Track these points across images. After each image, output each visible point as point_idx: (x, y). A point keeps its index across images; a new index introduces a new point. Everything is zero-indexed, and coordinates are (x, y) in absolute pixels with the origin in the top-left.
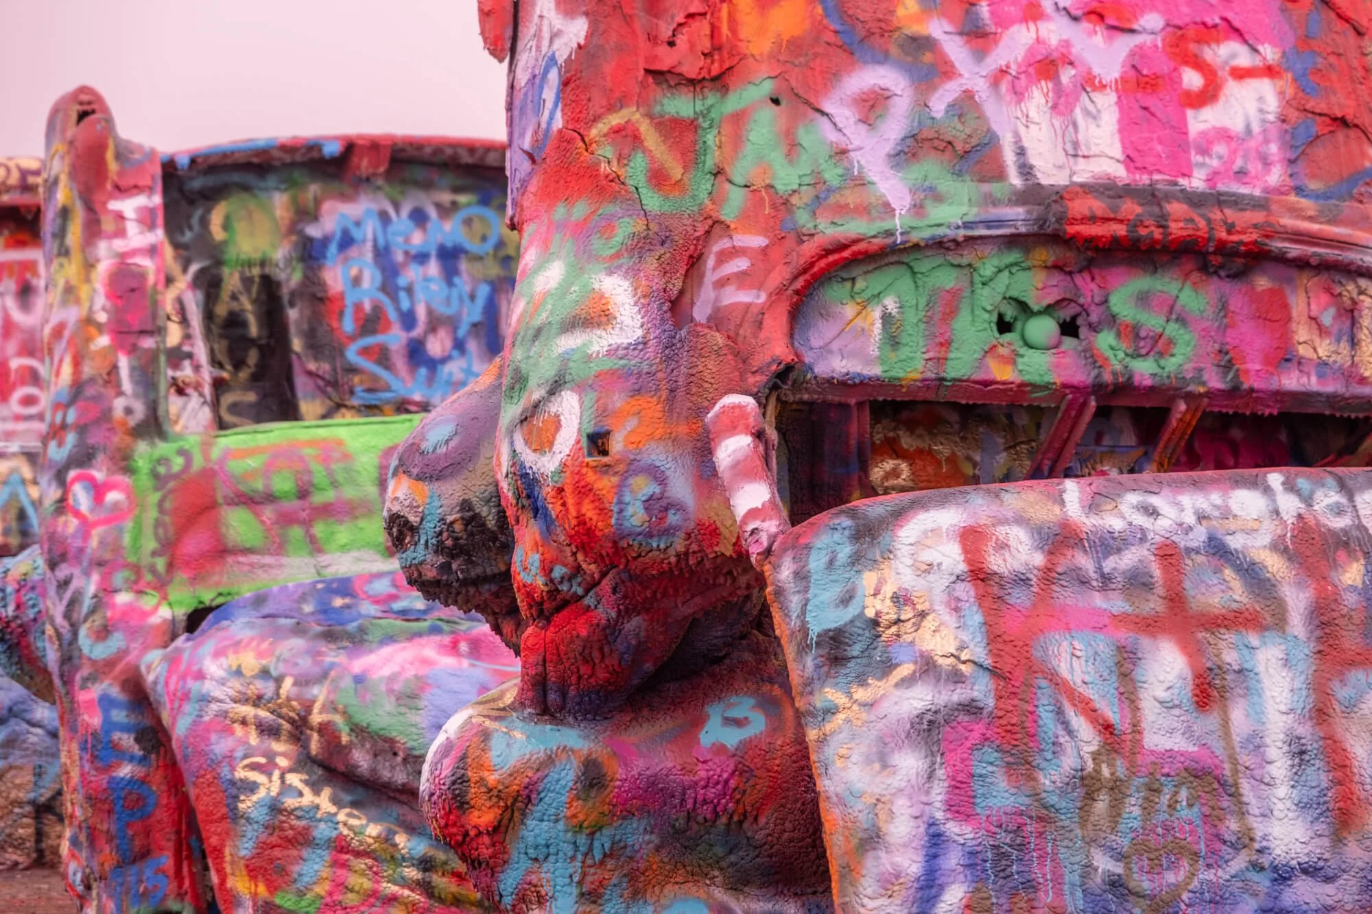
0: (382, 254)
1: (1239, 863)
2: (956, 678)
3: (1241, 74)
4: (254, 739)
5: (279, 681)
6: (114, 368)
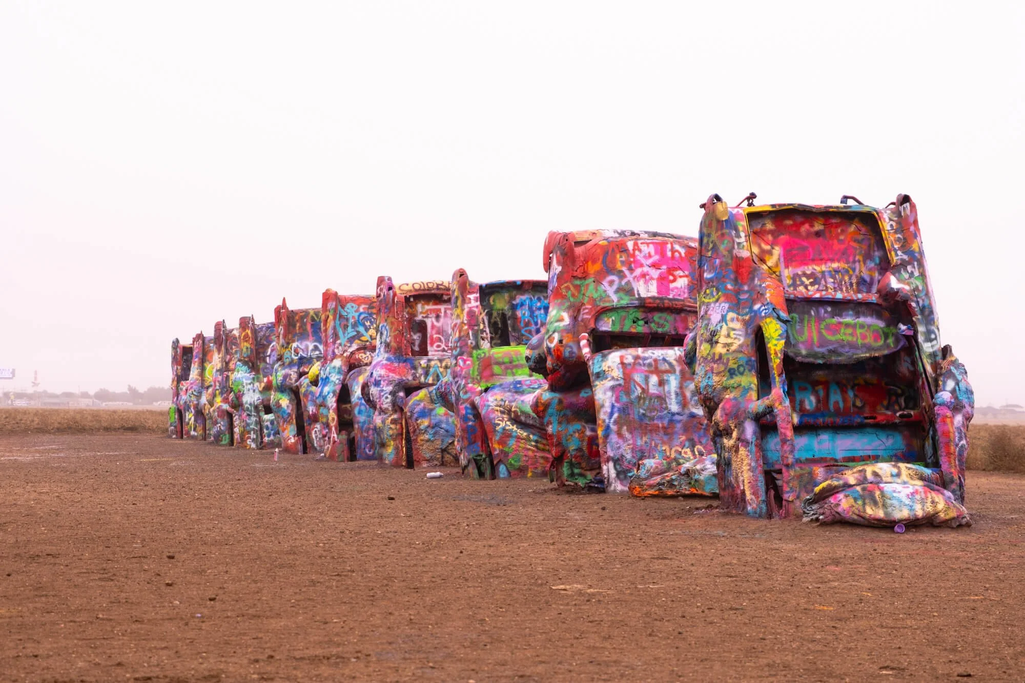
0: (530, 308)
1: (665, 412)
2: (618, 380)
3: (681, 277)
4: (499, 414)
5: (505, 402)
6: (468, 333)
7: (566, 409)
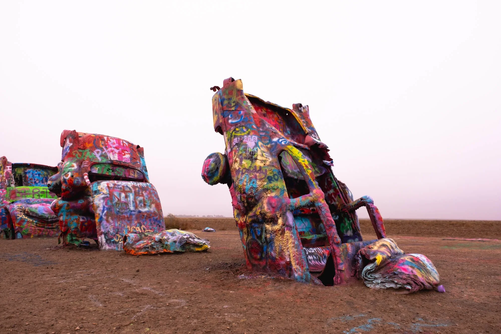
0: (32, 174)
1: (128, 210)
2: (106, 194)
3: (127, 154)
4: (19, 212)
5: (23, 207)
6: (5, 181)
7: (71, 209)
